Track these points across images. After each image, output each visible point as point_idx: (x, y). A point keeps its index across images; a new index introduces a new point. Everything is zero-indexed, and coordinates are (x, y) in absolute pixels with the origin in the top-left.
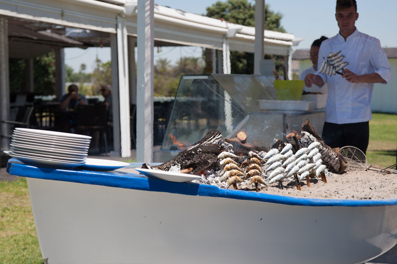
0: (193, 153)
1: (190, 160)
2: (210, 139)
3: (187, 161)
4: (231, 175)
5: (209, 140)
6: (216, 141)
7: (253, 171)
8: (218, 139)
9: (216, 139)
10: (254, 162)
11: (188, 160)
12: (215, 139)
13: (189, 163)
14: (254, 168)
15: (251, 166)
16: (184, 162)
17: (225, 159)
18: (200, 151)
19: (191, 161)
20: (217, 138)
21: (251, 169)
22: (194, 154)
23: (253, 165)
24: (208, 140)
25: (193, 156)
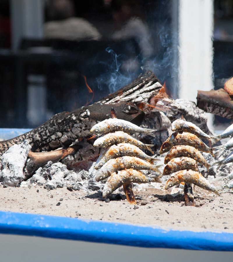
0: (74, 118)
1: (67, 132)
2: (131, 90)
3: (59, 134)
4: (118, 169)
5: (128, 92)
6: (144, 95)
7: (178, 160)
8: (150, 91)
9: (145, 92)
10: (184, 142)
11: (62, 132)
12: (142, 90)
13: (64, 138)
14: (182, 154)
15: (173, 151)
16: (53, 137)
17: (110, 134)
18: (86, 116)
19: (69, 134)
20: (148, 89)
21: (175, 156)
22: (75, 122)
23: (179, 148)
24: (125, 94)
25: (73, 126)
